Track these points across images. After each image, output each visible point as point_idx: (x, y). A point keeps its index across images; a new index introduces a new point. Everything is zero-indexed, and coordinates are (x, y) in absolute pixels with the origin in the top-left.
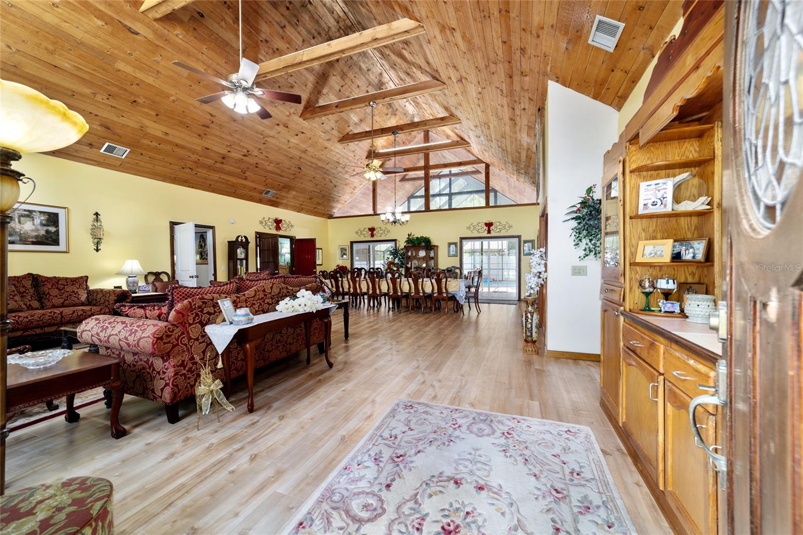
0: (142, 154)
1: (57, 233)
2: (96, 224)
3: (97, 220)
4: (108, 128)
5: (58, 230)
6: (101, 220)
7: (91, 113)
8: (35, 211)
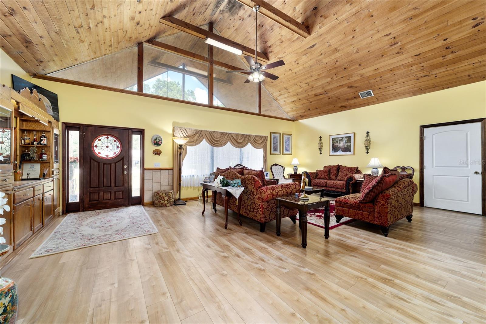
0: (380, 88)
1: (350, 146)
2: (367, 138)
3: (368, 136)
4: (351, 87)
5: (351, 144)
6: (370, 136)
7: (340, 86)
8: (343, 137)
